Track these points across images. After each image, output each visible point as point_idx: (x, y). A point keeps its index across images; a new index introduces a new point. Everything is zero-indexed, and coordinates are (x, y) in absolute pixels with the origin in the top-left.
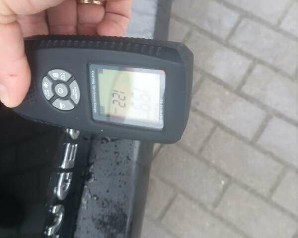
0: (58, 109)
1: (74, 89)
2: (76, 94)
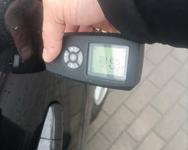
0: (70, 68)
1: (80, 57)
2: (81, 60)
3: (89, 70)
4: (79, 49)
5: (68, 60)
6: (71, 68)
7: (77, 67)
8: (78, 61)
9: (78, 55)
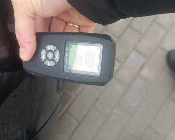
2: (58, 57)
3: (66, 67)
4: (56, 48)
5: (45, 58)
6: (48, 65)
8: (55, 59)
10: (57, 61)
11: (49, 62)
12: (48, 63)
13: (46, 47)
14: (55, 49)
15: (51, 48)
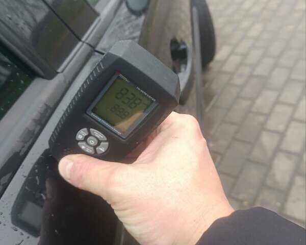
1: (96, 133)
2: (100, 135)
3: (120, 134)
4: (85, 129)
5: (92, 148)
6: (104, 151)
7: (107, 144)
8: (100, 139)
9: (92, 134)
10: (106, 139)
11: (100, 149)
12: (101, 151)
13: (77, 139)
14: (87, 131)
15: (83, 136)
